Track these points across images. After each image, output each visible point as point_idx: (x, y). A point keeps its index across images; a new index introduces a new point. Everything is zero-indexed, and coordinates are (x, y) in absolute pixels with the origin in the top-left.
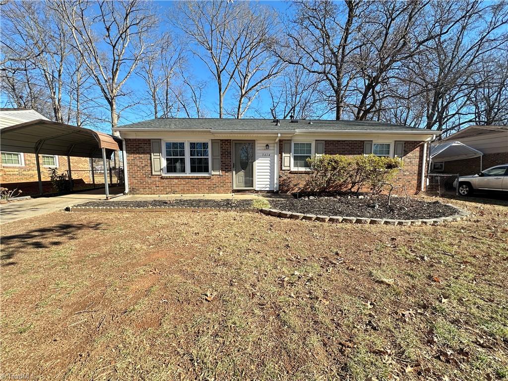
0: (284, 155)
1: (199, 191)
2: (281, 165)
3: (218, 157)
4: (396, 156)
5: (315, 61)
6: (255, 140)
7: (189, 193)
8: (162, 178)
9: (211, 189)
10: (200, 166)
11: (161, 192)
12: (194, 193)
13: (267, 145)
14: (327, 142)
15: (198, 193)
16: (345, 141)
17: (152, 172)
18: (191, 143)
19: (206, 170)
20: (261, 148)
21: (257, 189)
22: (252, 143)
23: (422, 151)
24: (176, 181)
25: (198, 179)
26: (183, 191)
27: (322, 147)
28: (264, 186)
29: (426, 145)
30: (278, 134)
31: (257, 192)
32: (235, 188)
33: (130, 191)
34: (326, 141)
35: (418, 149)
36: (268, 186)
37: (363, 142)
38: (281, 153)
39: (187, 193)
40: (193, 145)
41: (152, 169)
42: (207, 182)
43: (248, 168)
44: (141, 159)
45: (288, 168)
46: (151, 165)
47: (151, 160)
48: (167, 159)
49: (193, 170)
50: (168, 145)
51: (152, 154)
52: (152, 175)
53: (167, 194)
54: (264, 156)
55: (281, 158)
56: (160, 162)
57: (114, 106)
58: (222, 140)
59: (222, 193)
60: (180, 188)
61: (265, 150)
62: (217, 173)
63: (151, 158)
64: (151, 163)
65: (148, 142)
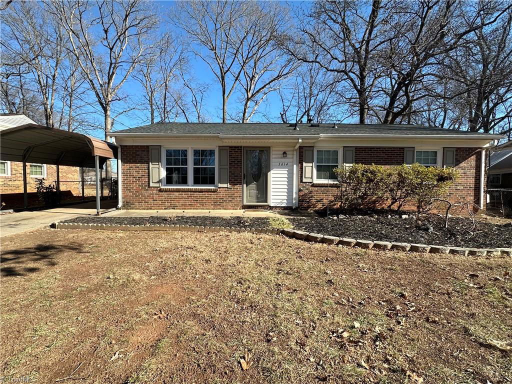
0: (304, 164)
1: (203, 206)
2: (302, 177)
3: (225, 167)
4: (445, 166)
5: (334, 58)
6: (270, 147)
7: (191, 209)
8: (161, 190)
9: (217, 205)
10: (204, 177)
11: (159, 207)
12: (197, 209)
13: (285, 153)
14: (358, 150)
15: (202, 209)
16: (379, 148)
17: (149, 184)
18: (194, 150)
19: (212, 182)
20: (277, 156)
21: (272, 205)
22: (265, 151)
23: (479, 160)
24: (177, 194)
25: (202, 192)
26: (184, 207)
27: (351, 155)
28: (279, 201)
29: (484, 153)
30: (298, 139)
31: (271, 208)
32: (245, 203)
33: (124, 206)
34: (356, 148)
35: (474, 157)
36: (285, 201)
37: (403, 148)
38: (301, 162)
39: (188, 209)
40: (196, 152)
41: (149, 180)
42: (213, 195)
43: (261, 179)
44: (137, 169)
45: (310, 180)
46: (149, 175)
47: (149, 169)
48: (168, 170)
49: (196, 182)
50: (169, 153)
51: (150, 163)
52: (149, 187)
53: (165, 209)
54: (281, 166)
55: (302, 168)
56: (159, 172)
57: (109, 113)
58: (231, 147)
59: (230, 209)
60: (181, 202)
61: (281, 158)
62: (225, 185)
63: (149, 167)
64: (149, 173)
65: (146, 148)
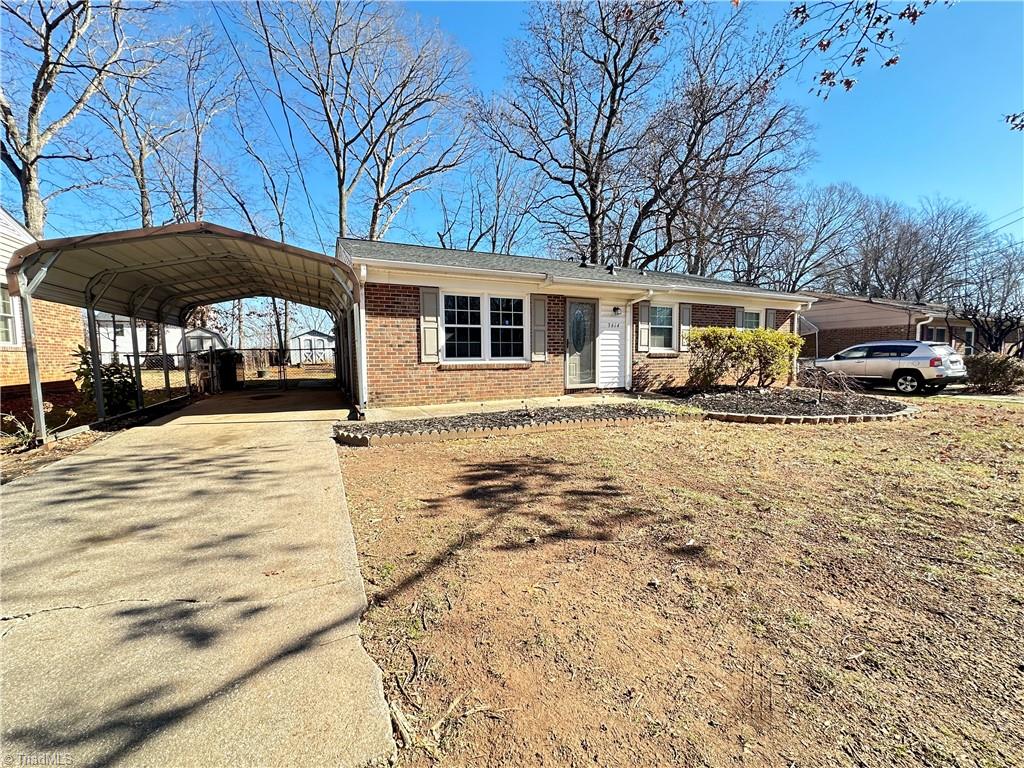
0: (640, 326)
1: (509, 392)
2: (637, 344)
3: (543, 328)
6: (598, 299)
7: (491, 399)
8: (440, 369)
9: (531, 389)
10: (508, 344)
11: (438, 400)
12: (500, 399)
13: (615, 309)
14: (696, 308)
15: (508, 398)
16: (714, 306)
17: (419, 357)
18: (492, 299)
19: (519, 353)
20: (607, 313)
21: (601, 386)
22: (592, 305)
23: (792, 324)
24: (467, 374)
25: (507, 369)
26: (480, 396)
27: (687, 314)
28: (610, 380)
29: (795, 317)
31: (599, 391)
32: (569, 386)
33: (372, 401)
34: (693, 305)
35: (788, 321)
36: (616, 380)
37: (734, 308)
38: (635, 322)
39: (488, 399)
40: (494, 303)
41: (419, 350)
42: (524, 375)
43: (586, 348)
44: (398, 328)
45: (646, 349)
46: (419, 342)
47: (418, 330)
48: (448, 330)
49: (495, 353)
50: (449, 300)
51: (422, 317)
52: (419, 361)
53: (449, 402)
54: (611, 326)
55: (637, 332)
57: (34, 184)
58: (549, 296)
59: (548, 396)
60: (476, 388)
61: (612, 316)
62: (541, 357)
63: (419, 326)
64: (419, 337)
65: (414, 291)
